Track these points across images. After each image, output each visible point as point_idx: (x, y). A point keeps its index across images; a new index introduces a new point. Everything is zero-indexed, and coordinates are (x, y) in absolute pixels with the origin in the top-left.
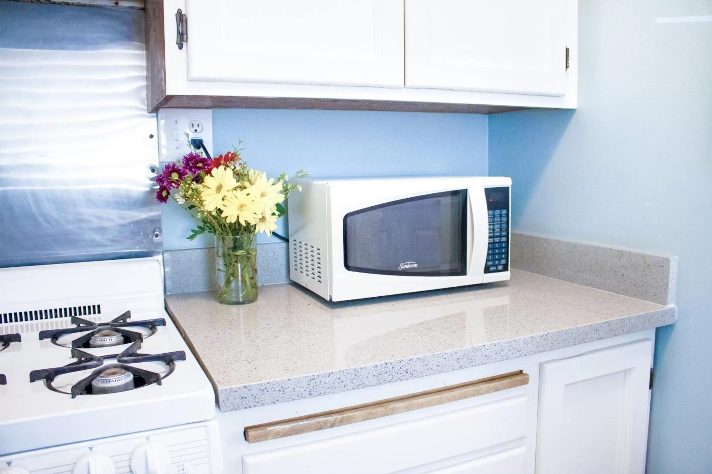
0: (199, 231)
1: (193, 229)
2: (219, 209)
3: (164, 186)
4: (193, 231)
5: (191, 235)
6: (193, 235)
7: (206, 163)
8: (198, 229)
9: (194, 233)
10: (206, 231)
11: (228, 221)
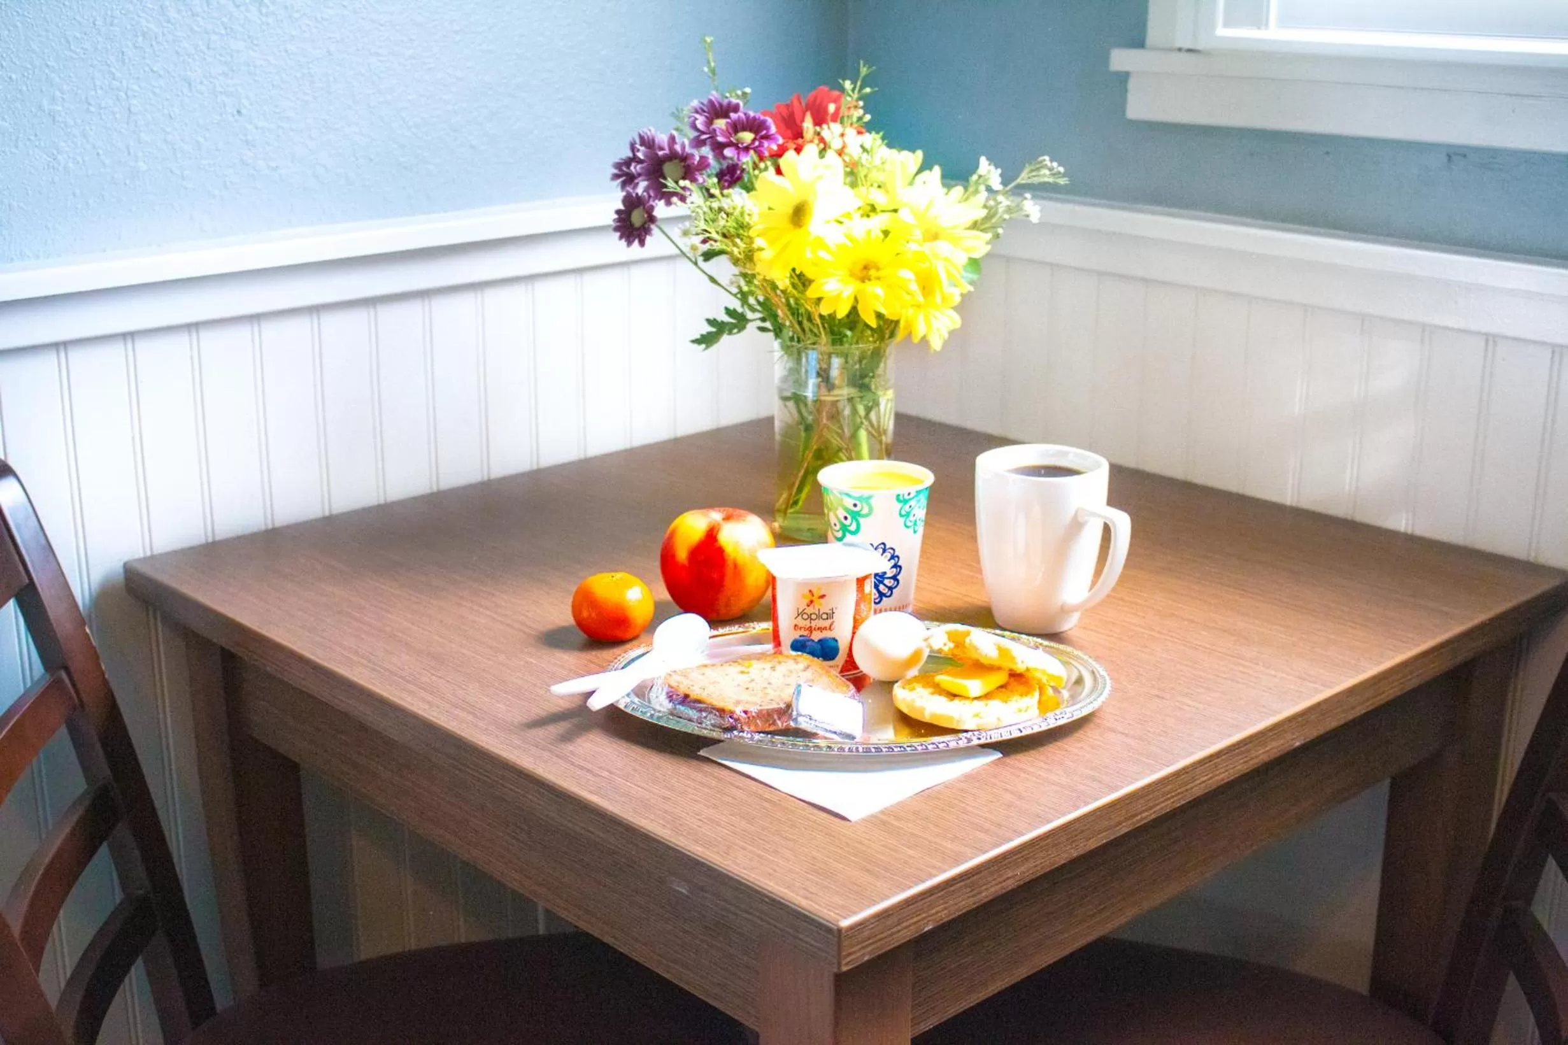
0: (728, 323)
1: (711, 318)
2: (801, 276)
3: (637, 194)
4: (711, 322)
5: (704, 333)
6: (709, 333)
7: (764, 132)
8: (727, 319)
9: (714, 330)
10: (751, 327)
11: (825, 310)
